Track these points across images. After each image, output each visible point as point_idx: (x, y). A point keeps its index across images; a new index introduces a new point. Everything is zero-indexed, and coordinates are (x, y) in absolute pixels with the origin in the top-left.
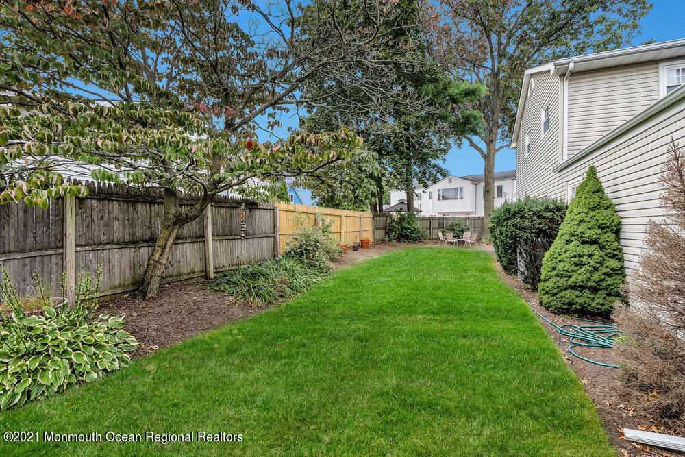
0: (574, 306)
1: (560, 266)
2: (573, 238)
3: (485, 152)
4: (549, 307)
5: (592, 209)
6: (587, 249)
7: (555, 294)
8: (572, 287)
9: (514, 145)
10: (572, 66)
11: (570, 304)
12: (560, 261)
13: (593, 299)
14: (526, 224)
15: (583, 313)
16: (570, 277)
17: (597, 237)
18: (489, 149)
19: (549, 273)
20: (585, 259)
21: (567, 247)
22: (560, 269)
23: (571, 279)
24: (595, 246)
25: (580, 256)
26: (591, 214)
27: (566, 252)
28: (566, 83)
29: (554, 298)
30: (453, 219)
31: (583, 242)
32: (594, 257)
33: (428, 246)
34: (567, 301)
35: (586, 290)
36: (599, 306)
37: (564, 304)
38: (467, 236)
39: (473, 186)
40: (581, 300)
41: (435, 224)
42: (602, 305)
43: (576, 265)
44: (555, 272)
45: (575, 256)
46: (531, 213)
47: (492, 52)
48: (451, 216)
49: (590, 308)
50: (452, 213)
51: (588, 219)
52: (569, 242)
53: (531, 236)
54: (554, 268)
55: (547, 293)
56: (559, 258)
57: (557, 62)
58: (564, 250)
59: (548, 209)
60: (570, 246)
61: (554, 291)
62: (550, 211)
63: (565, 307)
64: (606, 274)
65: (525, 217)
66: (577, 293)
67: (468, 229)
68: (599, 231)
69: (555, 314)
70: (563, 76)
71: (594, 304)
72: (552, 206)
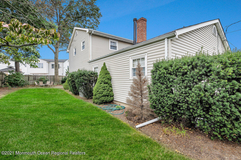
0: (104, 101)
1: (100, 90)
2: (102, 82)
3: (55, 51)
4: (97, 103)
5: (106, 74)
6: (106, 85)
7: (99, 99)
8: (103, 96)
9: (68, 51)
10: (93, 32)
11: (103, 101)
12: (99, 89)
13: (108, 98)
14: (86, 78)
15: (106, 103)
16: (103, 93)
17: (107, 82)
18: (56, 50)
19: (97, 93)
20: (106, 88)
21: (101, 85)
22: (100, 91)
23: (103, 94)
24: (107, 84)
25: (104, 87)
26: (106, 75)
27: (101, 86)
28: (91, 36)
29: (98, 100)
30: (41, 76)
31: (105, 83)
32: (108, 87)
33: (29, 88)
34: (102, 100)
35: (106, 96)
36: (109, 100)
37: (101, 101)
38: (48, 83)
39: (48, 63)
40: (105, 99)
41: (31, 78)
42: (110, 99)
43: (104, 90)
44: (98, 92)
45: (103, 87)
46: (87, 75)
47: (57, 14)
48: (39, 75)
49: (107, 101)
50: (39, 74)
51: (105, 77)
52: (101, 83)
53: (88, 82)
54: (98, 91)
55: (96, 99)
56: (99, 88)
57: (90, 29)
58: (100, 86)
59: (91, 74)
60: (102, 85)
61: (98, 98)
62: (92, 74)
63: (102, 102)
64: (110, 91)
65: (86, 76)
66: (104, 97)
67: (48, 80)
68: (108, 80)
69: (99, 105)
70: (90, 34)
71: (108, 100)
72: (93, 73)
